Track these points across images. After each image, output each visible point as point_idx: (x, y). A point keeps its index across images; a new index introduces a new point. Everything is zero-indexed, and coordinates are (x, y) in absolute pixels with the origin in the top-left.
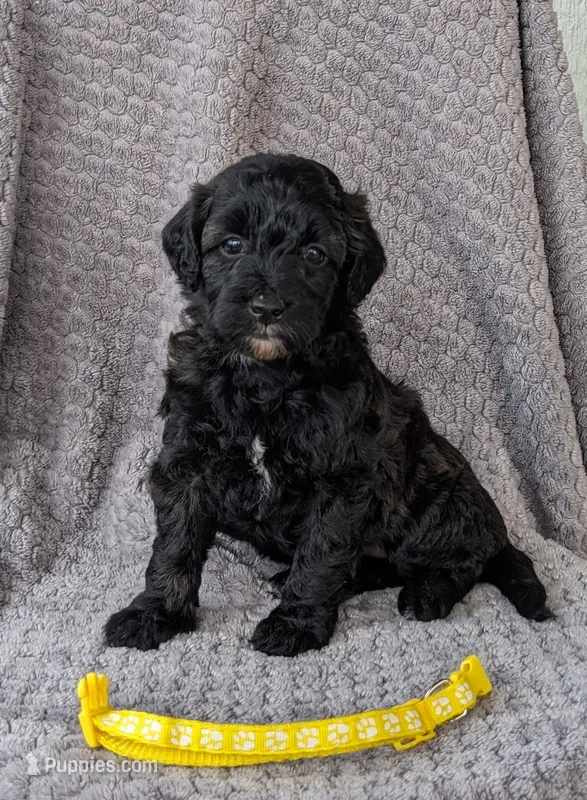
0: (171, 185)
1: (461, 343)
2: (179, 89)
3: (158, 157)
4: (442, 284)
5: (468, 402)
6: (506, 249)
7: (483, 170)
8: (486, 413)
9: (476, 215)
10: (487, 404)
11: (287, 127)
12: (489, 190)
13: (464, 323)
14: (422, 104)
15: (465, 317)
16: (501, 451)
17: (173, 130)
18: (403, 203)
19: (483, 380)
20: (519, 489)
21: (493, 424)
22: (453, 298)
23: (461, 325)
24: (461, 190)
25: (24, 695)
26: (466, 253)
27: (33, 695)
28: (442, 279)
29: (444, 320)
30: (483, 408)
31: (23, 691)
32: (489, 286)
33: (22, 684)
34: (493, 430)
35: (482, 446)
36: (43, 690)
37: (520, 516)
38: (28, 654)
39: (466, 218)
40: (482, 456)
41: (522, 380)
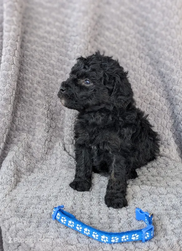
0: (69, 53)
1: (161, 105)
2: (72, 20)
3: (65, 43)
4: (155, 85)
5: (162, 123)
6: (177, 74)
7: (171, 47)
8: (168, 127)
9: (168, 63)
10: (168, 124)
11: (107, 33)
12: (172, 54)
13: (162, 98)
14: (151, 25)
15: (162, 96)
16: (172, 138)
17: (70, 34)
18: (144, 59)
19: (167, 116)
20: (177, 150)
21: (169, 130)
22: (159, 90)
23: (161, 99)
24: (163, 54)
25: (25, 210)
26: (164, 75)
27: (28, 210)
28: (156, 84)
29: (156, 97)
30: (167, 125)
31: (25, 208)
32: (171, 86)
33: (25, 206)
34: (169, 132)
35: (166, 137)
36: (31, 208)
37: (177, 158)
38: (27, 196)
39: (164, 64)
40: (166, 140)
41: (180, 116)
